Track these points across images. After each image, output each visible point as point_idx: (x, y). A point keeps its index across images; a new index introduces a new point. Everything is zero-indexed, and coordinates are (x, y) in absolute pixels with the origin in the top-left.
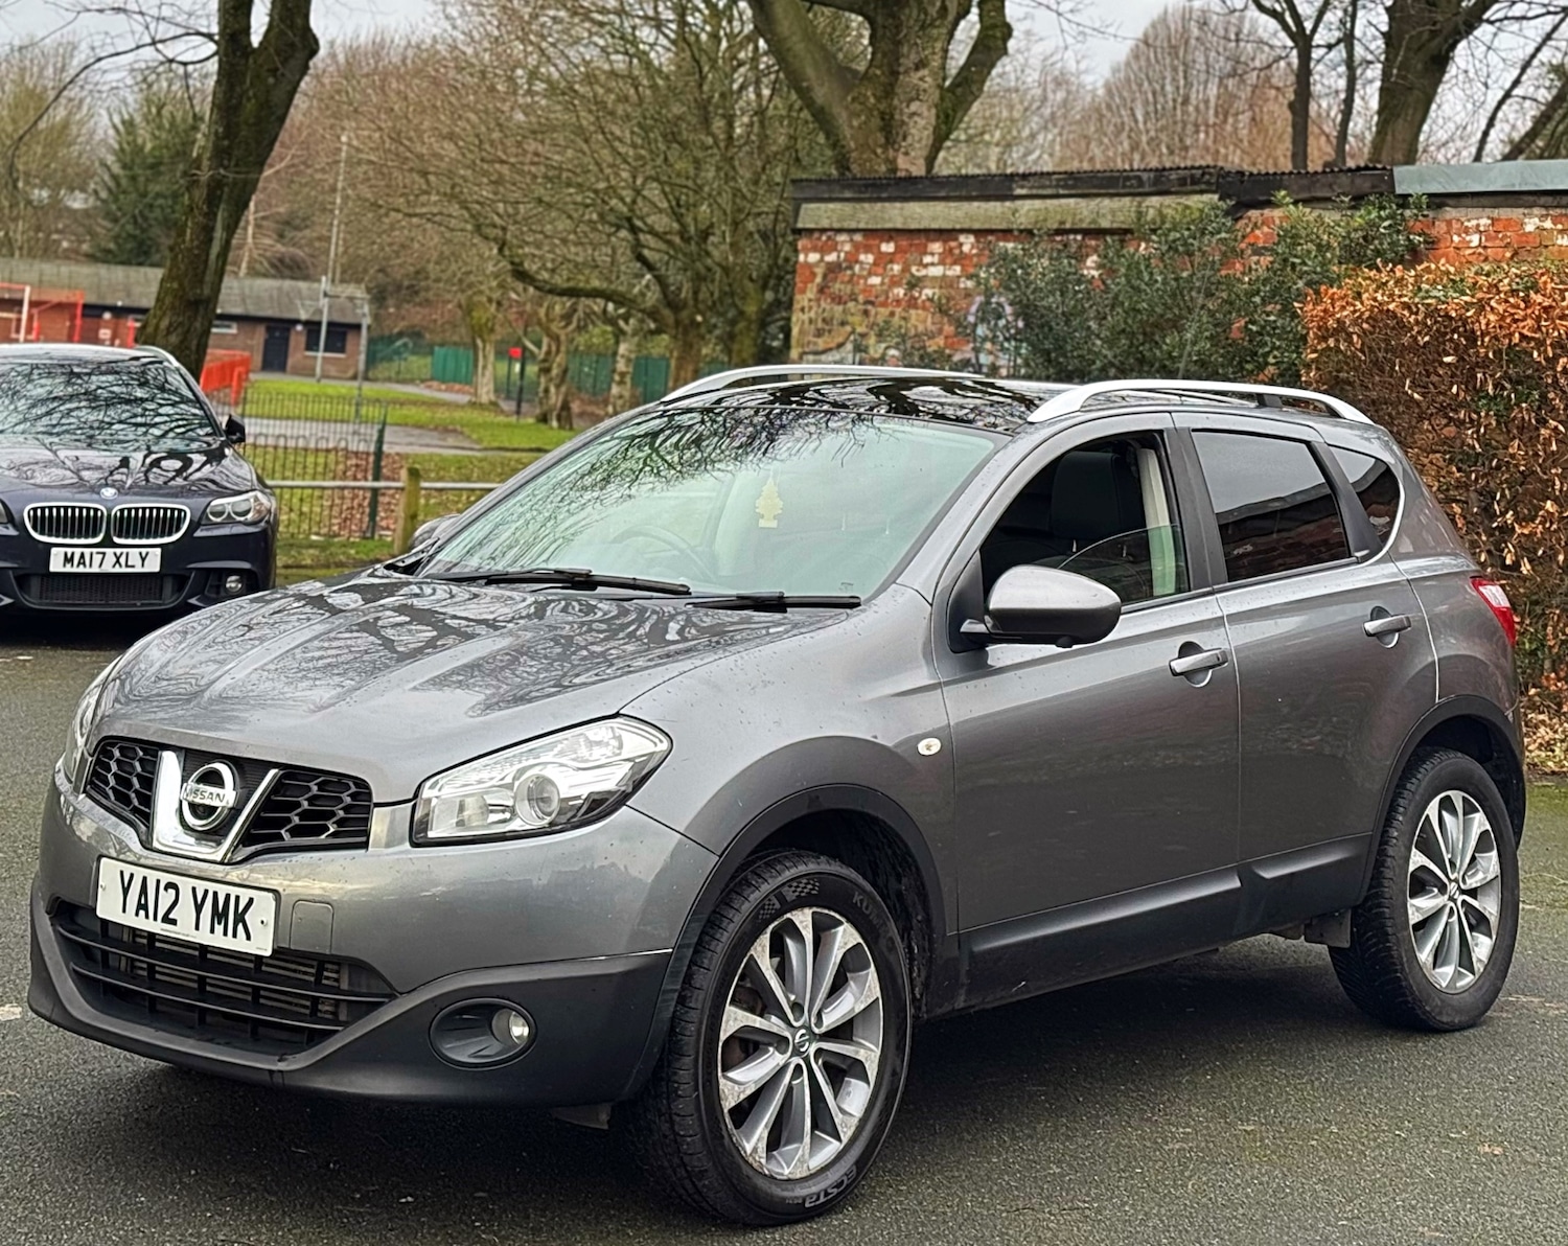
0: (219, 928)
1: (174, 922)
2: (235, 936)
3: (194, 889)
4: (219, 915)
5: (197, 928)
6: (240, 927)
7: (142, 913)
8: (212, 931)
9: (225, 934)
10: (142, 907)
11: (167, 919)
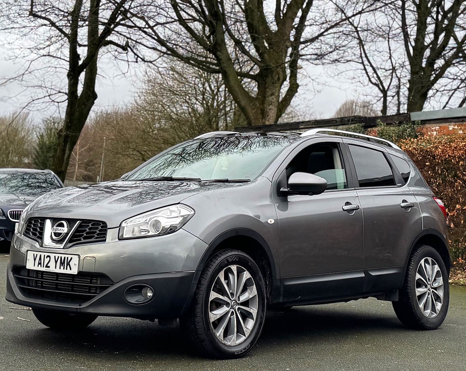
0: (62, 267)
1: (49, 267)
2: (67, 269)
3: (55, 257)
4: (62, 263)
5: (56, 268)
6: (68, 266)
7: (40, 265)
8: (60, 268)
9: (64, 269)
10: (40, 264)
11: (47, 266)
